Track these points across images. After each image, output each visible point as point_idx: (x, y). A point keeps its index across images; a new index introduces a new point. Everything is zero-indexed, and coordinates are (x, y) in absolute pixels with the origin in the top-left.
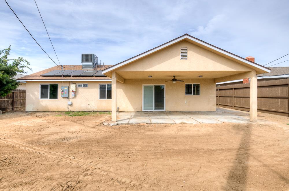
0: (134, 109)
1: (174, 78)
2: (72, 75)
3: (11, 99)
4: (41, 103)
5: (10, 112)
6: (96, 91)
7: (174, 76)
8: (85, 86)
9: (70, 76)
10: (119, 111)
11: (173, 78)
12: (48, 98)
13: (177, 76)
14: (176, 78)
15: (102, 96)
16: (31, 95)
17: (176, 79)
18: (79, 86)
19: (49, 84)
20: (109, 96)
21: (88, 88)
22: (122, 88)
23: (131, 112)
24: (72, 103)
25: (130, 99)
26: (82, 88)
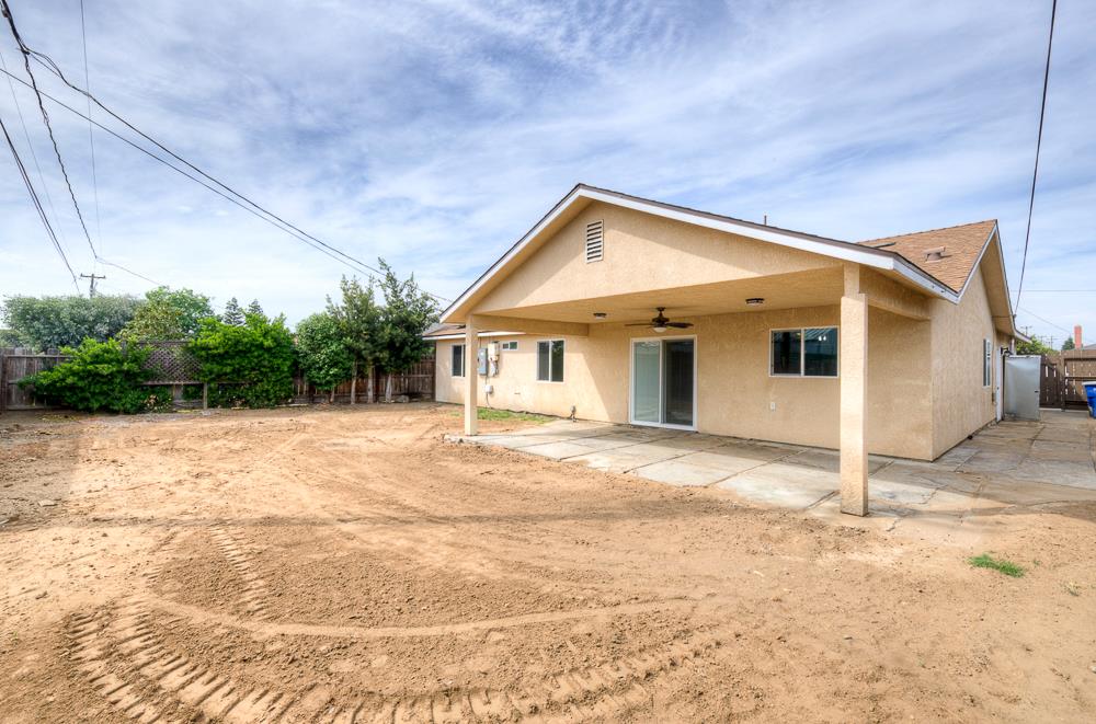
0: (609, 415)
1: (661, 315)
3: (430, 376)
4: (453, 385)
5: (428, 400)
6: (531, 360)
7: (661, 309)
8: (514, 345)
10: (576, 416)
11: (657, 314)
13: (670, 308)
14: (665, 314)
16: (442, 369)
17: (667, 320)
18: (505, 346)
20: (558, 375)
21: (518, 351)
22: (583, 352)
23: (602, 423)
24: (492, 388)
25: (601, 383)
26: (508, 352)
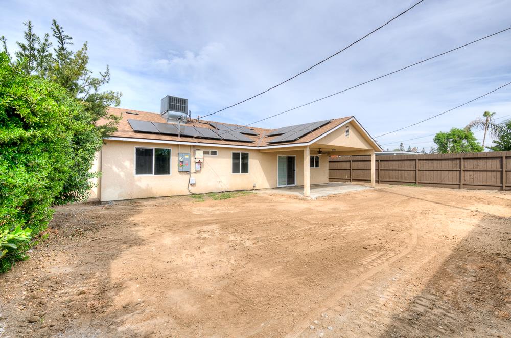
0: (270, 185)
1: (320, 150)
2: (195, 135)
4: (138, 183)
6: (226, 162)
8: (214, 153)
9: (192, 137)
10: (255, 188)
12: (152, 174)
15: (235, 169)
16: (115, 168)
18: (206, 153)
19: (154, 148)
20: (245, 169)
21: (218, 157)
22: (258, 159)
23: (266, 189)
24: (195, 181)
26: (208, 157)
